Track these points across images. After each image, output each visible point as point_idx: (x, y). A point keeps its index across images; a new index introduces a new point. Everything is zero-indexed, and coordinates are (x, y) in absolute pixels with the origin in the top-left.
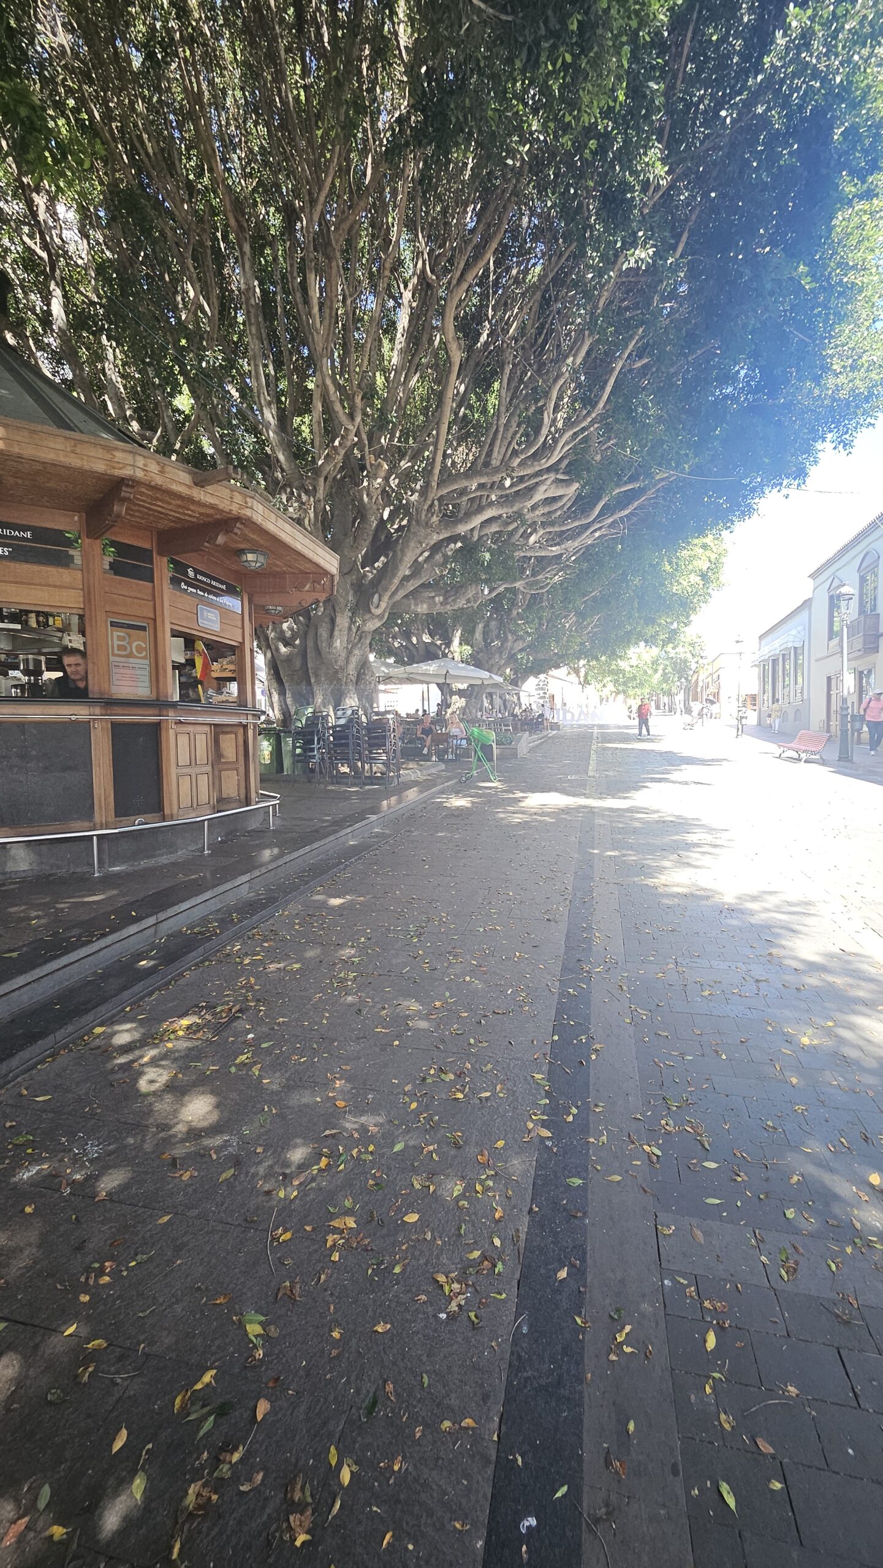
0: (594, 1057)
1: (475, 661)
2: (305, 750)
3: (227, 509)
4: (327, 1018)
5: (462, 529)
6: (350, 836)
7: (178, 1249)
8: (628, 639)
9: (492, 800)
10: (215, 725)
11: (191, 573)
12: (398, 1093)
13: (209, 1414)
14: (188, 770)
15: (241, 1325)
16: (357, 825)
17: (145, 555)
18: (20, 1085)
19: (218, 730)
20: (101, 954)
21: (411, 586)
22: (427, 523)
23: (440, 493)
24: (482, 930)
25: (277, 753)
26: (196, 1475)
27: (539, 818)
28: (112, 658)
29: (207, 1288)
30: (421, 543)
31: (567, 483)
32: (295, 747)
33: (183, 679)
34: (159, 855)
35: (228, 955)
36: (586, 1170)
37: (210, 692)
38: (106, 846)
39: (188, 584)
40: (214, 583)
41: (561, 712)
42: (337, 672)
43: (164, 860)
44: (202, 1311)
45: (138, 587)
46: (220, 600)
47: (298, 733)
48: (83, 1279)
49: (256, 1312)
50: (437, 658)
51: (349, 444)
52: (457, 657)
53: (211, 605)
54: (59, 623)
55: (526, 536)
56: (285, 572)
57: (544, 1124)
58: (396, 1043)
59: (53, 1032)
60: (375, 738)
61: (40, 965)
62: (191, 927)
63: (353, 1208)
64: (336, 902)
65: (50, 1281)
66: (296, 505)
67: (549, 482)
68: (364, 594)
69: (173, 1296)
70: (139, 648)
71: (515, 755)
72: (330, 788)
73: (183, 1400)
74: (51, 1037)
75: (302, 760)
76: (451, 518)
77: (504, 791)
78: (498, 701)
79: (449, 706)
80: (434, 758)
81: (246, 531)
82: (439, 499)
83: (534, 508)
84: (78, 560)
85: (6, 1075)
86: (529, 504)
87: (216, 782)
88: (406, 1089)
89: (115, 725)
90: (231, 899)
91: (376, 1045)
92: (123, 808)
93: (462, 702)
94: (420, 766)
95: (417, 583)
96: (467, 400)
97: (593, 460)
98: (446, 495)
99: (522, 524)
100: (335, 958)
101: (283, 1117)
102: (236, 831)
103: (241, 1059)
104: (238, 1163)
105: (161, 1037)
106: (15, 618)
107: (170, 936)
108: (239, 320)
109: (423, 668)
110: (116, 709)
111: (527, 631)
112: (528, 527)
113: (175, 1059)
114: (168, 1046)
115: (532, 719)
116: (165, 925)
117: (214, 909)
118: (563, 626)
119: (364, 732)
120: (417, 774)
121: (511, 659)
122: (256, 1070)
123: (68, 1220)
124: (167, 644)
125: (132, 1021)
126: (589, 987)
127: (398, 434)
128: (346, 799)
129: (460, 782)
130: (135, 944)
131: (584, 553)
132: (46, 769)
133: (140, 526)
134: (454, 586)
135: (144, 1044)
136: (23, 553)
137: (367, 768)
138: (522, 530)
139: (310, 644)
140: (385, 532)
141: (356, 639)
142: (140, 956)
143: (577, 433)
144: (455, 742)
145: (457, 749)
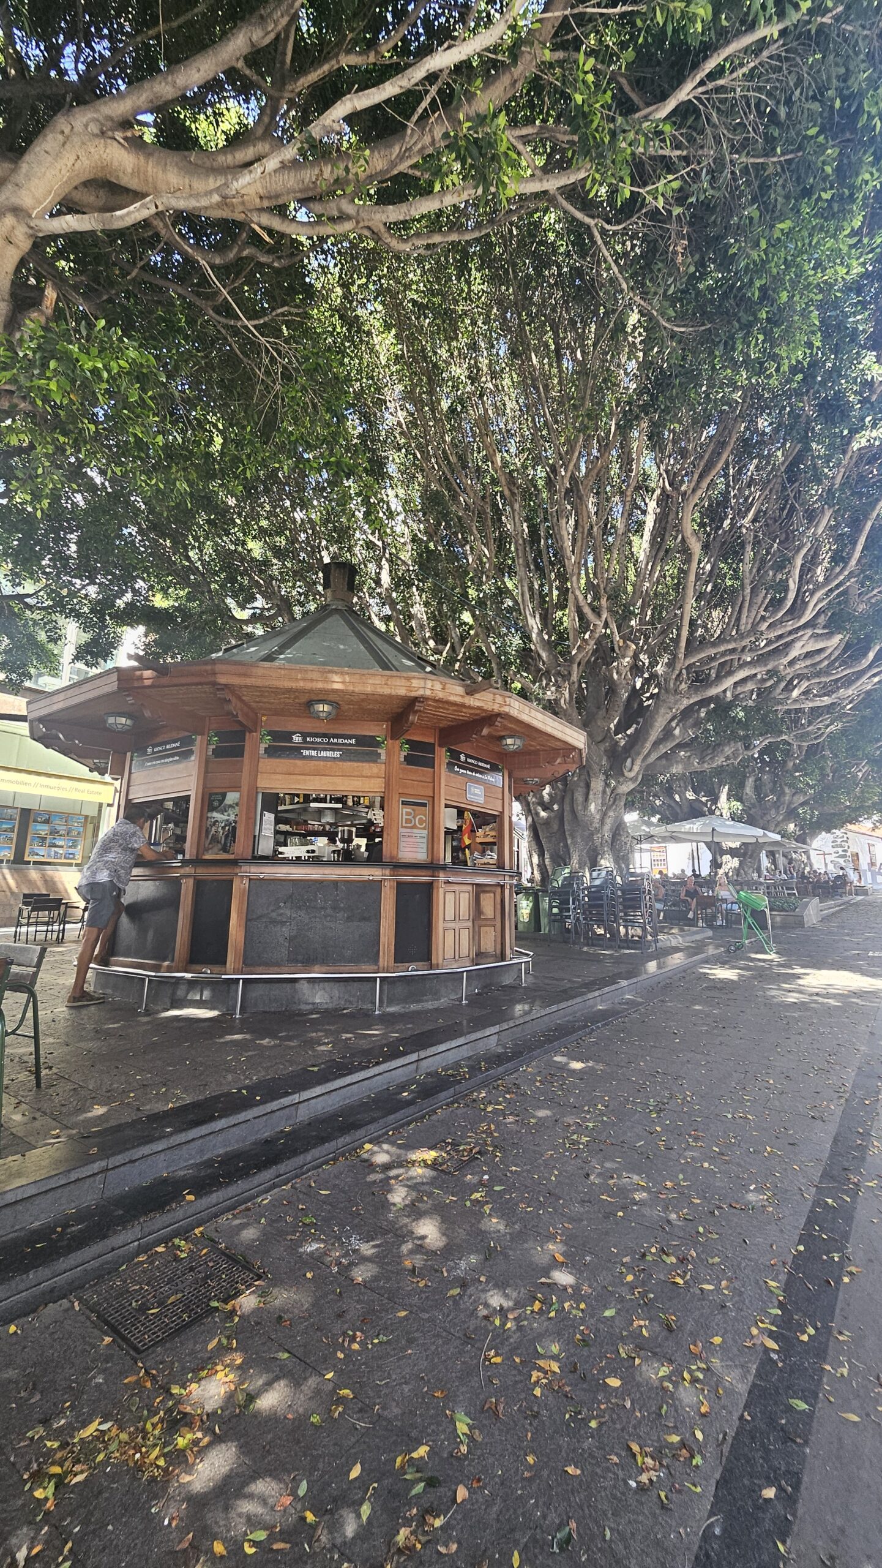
0: (846, 1280)
1: (749, 818)
2: (561, 910)
3: (490, 709)
4: (556, 1176)
5: (713, 691)
6: (598, 1001)
7: (411, 1341)
9: (764, 974)
10: (477, 885)
11: (463, 758)
12: (615, 1263)
13: (421, 1480)
14: (452, 925)
15: (452, 1421)
16: (606, 989)
17: (429, 748)
18: (310, 1178)
19: (479, 889)
20: (376, 1079)
21: (663, 749)
22: (675, 690)
23: (687, 663)
24: (730, 1116)
25: (536, 911)
26: (407, 1523)
27: (821, 1000)
28: (401, 830)
29: (429, 1380)
30: (671, 709)
31: (830, 635)
32: (551, 907)
33: (455, 844)
34: (427, 1001)
35: (474, 1100)
36: (816, 1397)
37: (476, 854)
38: (385, 987)
39: (460, 767)
40: (480, 764)
41: (869, 875)
42: (592, 834)
43: (429, 1005)
44: (423, 1399)
45: (420, 772)
46: (485, 777)
47: (555, 893)
48: (340, 1340)
49: (466, 1414)
50: (703, 815)
51: (597, 635)
52: (725, 813)
53: (478, 781)
54: (367, 803)
55: (788, 689)
56: (539, 751)
57: (771, 1335)
58: (620, 1214)
59: (336, 1138)
60: (629, 899)
61: (331, 1080)
62: (445, 1069)
63: (559, 1355)
64: (577, 1065)
65: (319, 1334)
66: (553, 689)
67: (806, 638)
68: (617, 759)
69: (403, 1377)
70: (421, 820)
71: (801, 924)
72: (585, 949)
73: (402, 1461)
74: (333, 1143)
75: (558, 919)
76: (700, 679)
77: (780, 965)
78: (781, 861)
79: (720, 866)
80: (700, 923)
81: (506, 722)
82: (687, 668)
83: (791, 663)
84: (383, 757)
85: (302, 1167)
86: (785, 661)
87: (476, 936)
88: (624, 1260)
89: (399, 884)
90: (481, 1048)
91: (599, 1212)
92: (401, 956)
93: (735, 862)
94: (682, 930)
95: (671, 745)
96: (715, 575)
97: (855, 610)
98: (694, 663)
99: (779, 681)
100: (570, 1120)
101: (506, 1256)
102: (491, 985)
103: (476, 1196)
104: (464, 1285)
105: (413, 1163)
106: (338, 800)
107: (428, 1074)
108: (513, 549)
109: (688, 826)
110: (401, 871)
111: (808, 784)
112: (792, 680)
113: (423, 1184)
114: (418, 1171)
115: (827, 882)
116: (424, 1063)
117: (466, 1055)
118: (855, 776)
119: (619, 893)
120: (680, 939)
121: (792, 814)
122: (487, 1209)
123: (334, 1292)
124: (442, 815)
125: (393, 1143)
126: (854, 1201)
127: (649, 613)
128: (599, 961)
129: (728, 951)
130: (400, 1076)
131: (863, 699)
132: (349, 919)
133: (427, 727)
134: (709, 746)
135: (400, 1165)
136: (348, 755)
137: (622, 930)
138: (783, 684)
139: (567, 808)
140: (638, 700)
141: (612, 800)
142: (403, 1087)
143: (831, 591)
144: (724, 906)
145: (727, 914)
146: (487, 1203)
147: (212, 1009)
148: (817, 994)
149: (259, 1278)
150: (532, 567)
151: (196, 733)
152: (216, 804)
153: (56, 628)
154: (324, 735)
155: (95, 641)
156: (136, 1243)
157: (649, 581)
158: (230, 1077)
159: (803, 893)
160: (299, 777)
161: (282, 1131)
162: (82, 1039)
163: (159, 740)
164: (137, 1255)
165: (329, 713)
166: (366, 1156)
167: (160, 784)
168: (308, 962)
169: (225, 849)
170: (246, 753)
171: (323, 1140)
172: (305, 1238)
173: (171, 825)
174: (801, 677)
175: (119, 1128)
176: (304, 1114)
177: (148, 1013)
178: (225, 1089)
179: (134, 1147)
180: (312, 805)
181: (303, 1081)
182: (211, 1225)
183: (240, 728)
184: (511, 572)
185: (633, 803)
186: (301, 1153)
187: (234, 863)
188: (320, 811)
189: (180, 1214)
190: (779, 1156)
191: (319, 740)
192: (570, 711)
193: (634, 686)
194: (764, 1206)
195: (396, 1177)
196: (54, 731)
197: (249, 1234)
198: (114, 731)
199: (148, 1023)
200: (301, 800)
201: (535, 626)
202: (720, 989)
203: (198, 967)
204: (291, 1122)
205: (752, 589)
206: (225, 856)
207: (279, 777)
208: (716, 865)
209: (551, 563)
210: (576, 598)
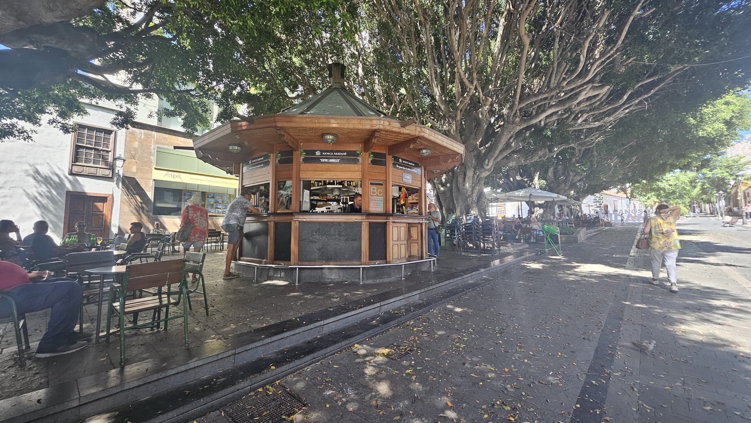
1: (549, 188)
2: (451, 235)
3: (414, 134)
4: (448, 363)
5: (534, 122)
6: (470, 279)
8: (663, 169)
9: (556, 266)
10: (408, 223)
11: (400, 160)
12: (478, 408)
14: (397, 243)
16: (474, 273)
17: (383, 156)
18: (329, 359)
19: (410, 225)
20: (360, 314)
21: (505, 154)
22: (513, 122)
23: (520, 107)
24: (538, 336)
27: (587, 279)
28: (370, 197)
30: (510, 132)
31: (602, 87)
32: (446, 234)
34: (385, 278)
35: (408, 325)
37: (408, 208)
38: (365, 272)
39: (399, 165)
40: (410, 163)
41: (613, 216)
42: (467, 198)
43: (386, 280)
45: (379, 168)
46: (412, 170)
47: (448, 227)
50: (525, 187)
51: (471, 94)
52: (537, 186)
53: (408, 172)
54: (354, 185)
55: (576, 118)
56: (439, 156)
58: (481, 383)
59: (341, 342)
60: (486, 230)
61: (339, 315)
62: (394, 310)
64: (458, 310)
66: (447, 124)
67: (588, 89)
68: (480, 159)
70: (380, 192)
71: (576, 241)
72: (463, 254)
74: (340, 344)
75: (450, 240)
76: (526, 115)
77: (565, 261)
78: (566, 210)
79: (533, 213)
80: (522, 241)
81: (422, 141)
82: (520, 110)
83: (579, 104)
84: (360, 161)
85: (325, 354)
86: (575, 103)
87: (409, 248)
88: (483, 407)
89: (370, 223)
90: (411, 301)
91: (470, 382)
92: (372, 257)
93: (541, 211)
94: (513, 245)
95: (509, 151)
96: (537, 58)
97: (618, 71)
98: (524, 107)
99: (572, 113)
100: (455, 336)
101: (423, 402)
102: (416, 271)
103: (408, 371)
104: (402, 415)
105: (378, 354)
106: (340, 183)
107: (385, 312)
108: (426, 52)
109: (517, 193)
110: (371, 217)
111: (583, 170)
112: (577, 114)
113: (383, 364)
114: (380, 359)
115: (590, 220)
116: (383, 308)
117: (404, 304)
118: (609, 165)
119: (481, 227)
120: (512, 249)
121: (573, 186)
122: (414, 378)
123: (339, 414)
124: (391, 190)
125: (368, 345)
126: (608, 382)
127: (499, 82)
128: (470, 259)
129: (537, 255)
130: (372, 313)
131: (618, 122)
132: (346, 240)
133: (382, 146)
134: (530, 151)
135: (372, 355)
136: (343, 161)
137: (482, 245)
138: (573, 116)
139: (454, 185)
140: (492, 129)
141: (477, 182)
142: (373, 318)
143: (605, 61)
144: (535, 232)
145: (537, 236)
146: (414, 375)
147: (286, 281)
148: (585, 276)
149: (305, 406)
150: (436, 61)
151: (270, 153)
152: (282, 186)
153: (205, 105)
154: (332, 151)
155: (225, 111)
156: (249, 387)
157: (500, 63)
158: (292, 313)
159: (577, 225)
160: (320, 172)
161: (316, 338)
162: (228, 293)
163: (254, 156)
164: (250, 392)
165: (333, 140)
166: (355, 350)
167: (255, 178)
168: (328, 260)
169: (287, 208)
170: (294, 162)
171: (335, 342)
172: (326, 388)
173: (263, 197)
174: (582, 112)
175: (241, 335)
176: (326, 330)
177: (257, 282)
178: (290, 318)
179: (247, 344)
180: (328, 186)
181: (325, 315)
182: (284, 380)
183: (290, 149)
184: (425, 64)
185: (488, 182)
186: (325, 348)
187: (291, 214)
188: (332, 190)
189: (268, 375)
190: (566, 358)
191: (329, 154)
192: (456, 136)
193: (490, 121)
194: (557, 383)
195: (369, 361)
196: (207, 154)
197: (300, 385)
198: (233, 153)
199: (257, 287)
200: (323, 184)
201: (438, 92)
202: (533, 273)
203: (278, 262)
204: (321, 334)
205: (558, 64)
206: (287, 211)
207: (310, 172)
208: (531, 212)
209: (447, 59)
210: (460, 75)
